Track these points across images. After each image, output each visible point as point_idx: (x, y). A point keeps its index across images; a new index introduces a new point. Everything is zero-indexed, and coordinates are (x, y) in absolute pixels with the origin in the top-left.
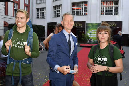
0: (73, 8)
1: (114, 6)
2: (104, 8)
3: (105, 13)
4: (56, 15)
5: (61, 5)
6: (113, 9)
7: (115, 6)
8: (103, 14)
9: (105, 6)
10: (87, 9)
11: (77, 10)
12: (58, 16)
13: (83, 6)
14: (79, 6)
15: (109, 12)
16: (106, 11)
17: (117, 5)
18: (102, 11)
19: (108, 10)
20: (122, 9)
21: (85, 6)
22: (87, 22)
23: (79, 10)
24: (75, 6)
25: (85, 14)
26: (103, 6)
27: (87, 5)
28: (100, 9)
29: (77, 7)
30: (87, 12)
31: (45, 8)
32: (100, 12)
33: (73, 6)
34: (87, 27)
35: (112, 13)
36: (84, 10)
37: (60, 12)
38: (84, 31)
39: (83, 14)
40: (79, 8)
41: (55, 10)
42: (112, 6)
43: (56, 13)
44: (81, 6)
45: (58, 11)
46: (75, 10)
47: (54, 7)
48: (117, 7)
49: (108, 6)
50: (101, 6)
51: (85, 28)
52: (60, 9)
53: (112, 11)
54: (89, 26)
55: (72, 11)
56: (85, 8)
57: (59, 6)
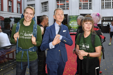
0: (57, 4)
1: (88, 2)
2: (81, 4)
3: (82, 8)
4: (44, 10)
5: (48, 2)
6: (88, 5)
7: (90, 2)
8: (81, 8)
9: (82, 2)
10: (68, 5)
11: (61, 5)
12: (46, 11)
13: (65, 2)
14: (62, 2)
15: (85, 7)
16: (83, 6)
17: (91, 1)
18: (80, 6)
19: (85, 6)
20: (95, 5)
21: (67, 2)
22: (69, 15)
23: (62, 5)
24: (59, 3)
25: (67, 8)
26: (81, 2)
27: (68, 1)
28: (79, 5)
29: (61, 3)
30: (68, 7)
31: (35, 4)
32: (79, 7)
33: (57, 3)
34: (69, 19)
35: (87, 8)
36: (66, 5)
37: (47, 7)
38: (67, 22)
39: (66, 9)
40: (62, 4)
41: (43, 6)
42: (87, 2)
43: (44, 8)
44: (63, 2)
45: (45, 7)
46: (59, 5)
47: (41, 3)
48: (91, 3)
49: (84, 2)
50: (79, 2)
51: (67, 20)
52: (47, 5)
53: (87, 6)
54: (71, 18)
55: (57, 6)
56: (67, 4)
57: (46, 3)
